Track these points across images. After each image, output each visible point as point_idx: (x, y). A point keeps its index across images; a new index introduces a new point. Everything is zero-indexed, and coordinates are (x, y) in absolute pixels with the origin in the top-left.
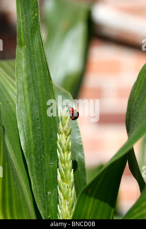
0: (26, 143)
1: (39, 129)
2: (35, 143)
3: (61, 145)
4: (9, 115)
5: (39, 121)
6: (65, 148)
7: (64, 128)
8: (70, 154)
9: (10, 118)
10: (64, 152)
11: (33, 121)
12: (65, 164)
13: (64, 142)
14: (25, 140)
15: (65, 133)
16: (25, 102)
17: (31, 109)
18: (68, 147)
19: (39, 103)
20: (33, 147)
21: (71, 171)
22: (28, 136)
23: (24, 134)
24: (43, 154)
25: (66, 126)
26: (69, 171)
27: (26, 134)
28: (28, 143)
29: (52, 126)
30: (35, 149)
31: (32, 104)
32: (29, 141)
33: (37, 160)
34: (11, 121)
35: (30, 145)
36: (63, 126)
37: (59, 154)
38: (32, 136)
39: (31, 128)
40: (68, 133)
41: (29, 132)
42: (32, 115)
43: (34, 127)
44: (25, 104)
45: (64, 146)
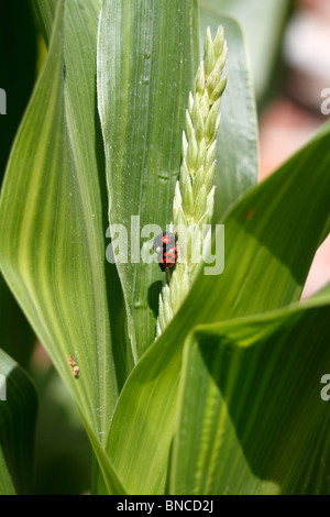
0: (110, 104)
1: (146, 83)
2: (131, 113)
3: (194, 119)
4: (79, 37)
5: (149, 62)
6: (204, 128)
7: (210, 78)
8: (213, 146)
9: (81, 46)
10: (198, 138)
11: (135, 59)
12: (197, 169)
13: (202, 112)
14: (110, 98)
15: (211, 90)
16: (123, 8)
17: (135, 28)
18: (212, 125)
19: (156, 18)
20: (125, 121)
21: (209, 190)
22: (117, 88)
23: (109, 83)
24: (148, 144)
25: (215, 72)
26: (204, 188)
27: (114, 85)
28: (116, 106)
30: (130, 129)
31: (138, 18)
32: (119, 103)
33: (129, 157)
34: (83, 52)
35: (118, 112)
36: (207, 71)
37: (185, 144)
38: (125, 95)
39: (127, 73)
40: (217, 90)
41: (122, 82)
42: (136, 42)
43: (136, 71)
44: (122, 13)
45: (202, 121)
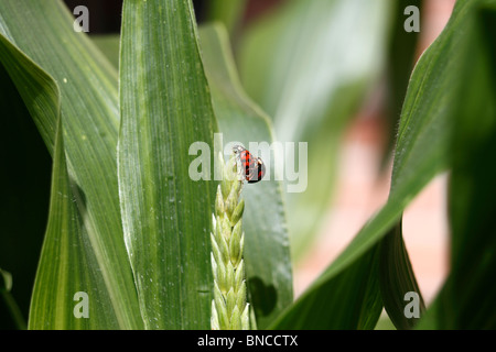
0: (137, 234)
1: (173, 203)
2: (160, 236)
3: (219, 241)
5: (173, 183)
6: (229, 250)
7: (227, 202)
8: (240, 267)
10: (225, 261)
11: (157, 182)
12: (228, 291)
13: (226, 235)
14: (136, 228)
15: (230, 213)
16: (139, 136)
17: (154, 153)
18: (236, 248)
19: (174, 140)
20: (155, 246)
21: (242, 309)
22: (142, 217)
23: (134, 212)
24: (182, 263)
25: (232, 196)
26: (236, 308)
27: (138, 213)
28: (142, 237)
29: (208, 196)
30: (161, 252)
31: (156, 142)
32: (146, 231)
33: (164, 279)
35: (146, 239)
36: (225, 195)
37: (214, 265)
38: (152, 219)
39: (151, 198)
40: (235, 213)
41: (147, 209)
42: (156, 167)
43: (160, 195)
44: (139, 141)
45: (225, 244)
